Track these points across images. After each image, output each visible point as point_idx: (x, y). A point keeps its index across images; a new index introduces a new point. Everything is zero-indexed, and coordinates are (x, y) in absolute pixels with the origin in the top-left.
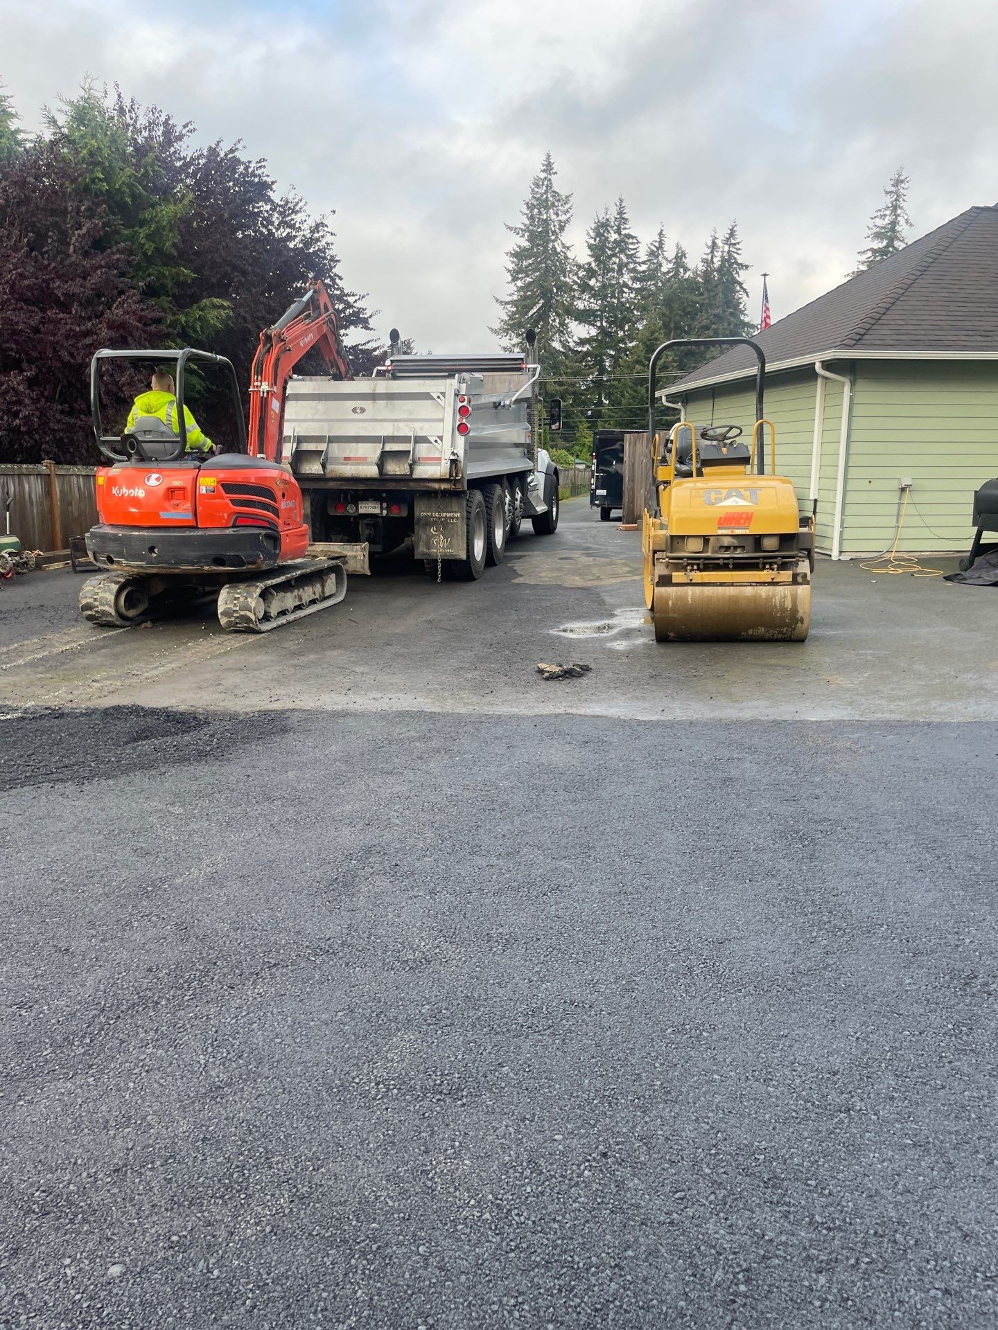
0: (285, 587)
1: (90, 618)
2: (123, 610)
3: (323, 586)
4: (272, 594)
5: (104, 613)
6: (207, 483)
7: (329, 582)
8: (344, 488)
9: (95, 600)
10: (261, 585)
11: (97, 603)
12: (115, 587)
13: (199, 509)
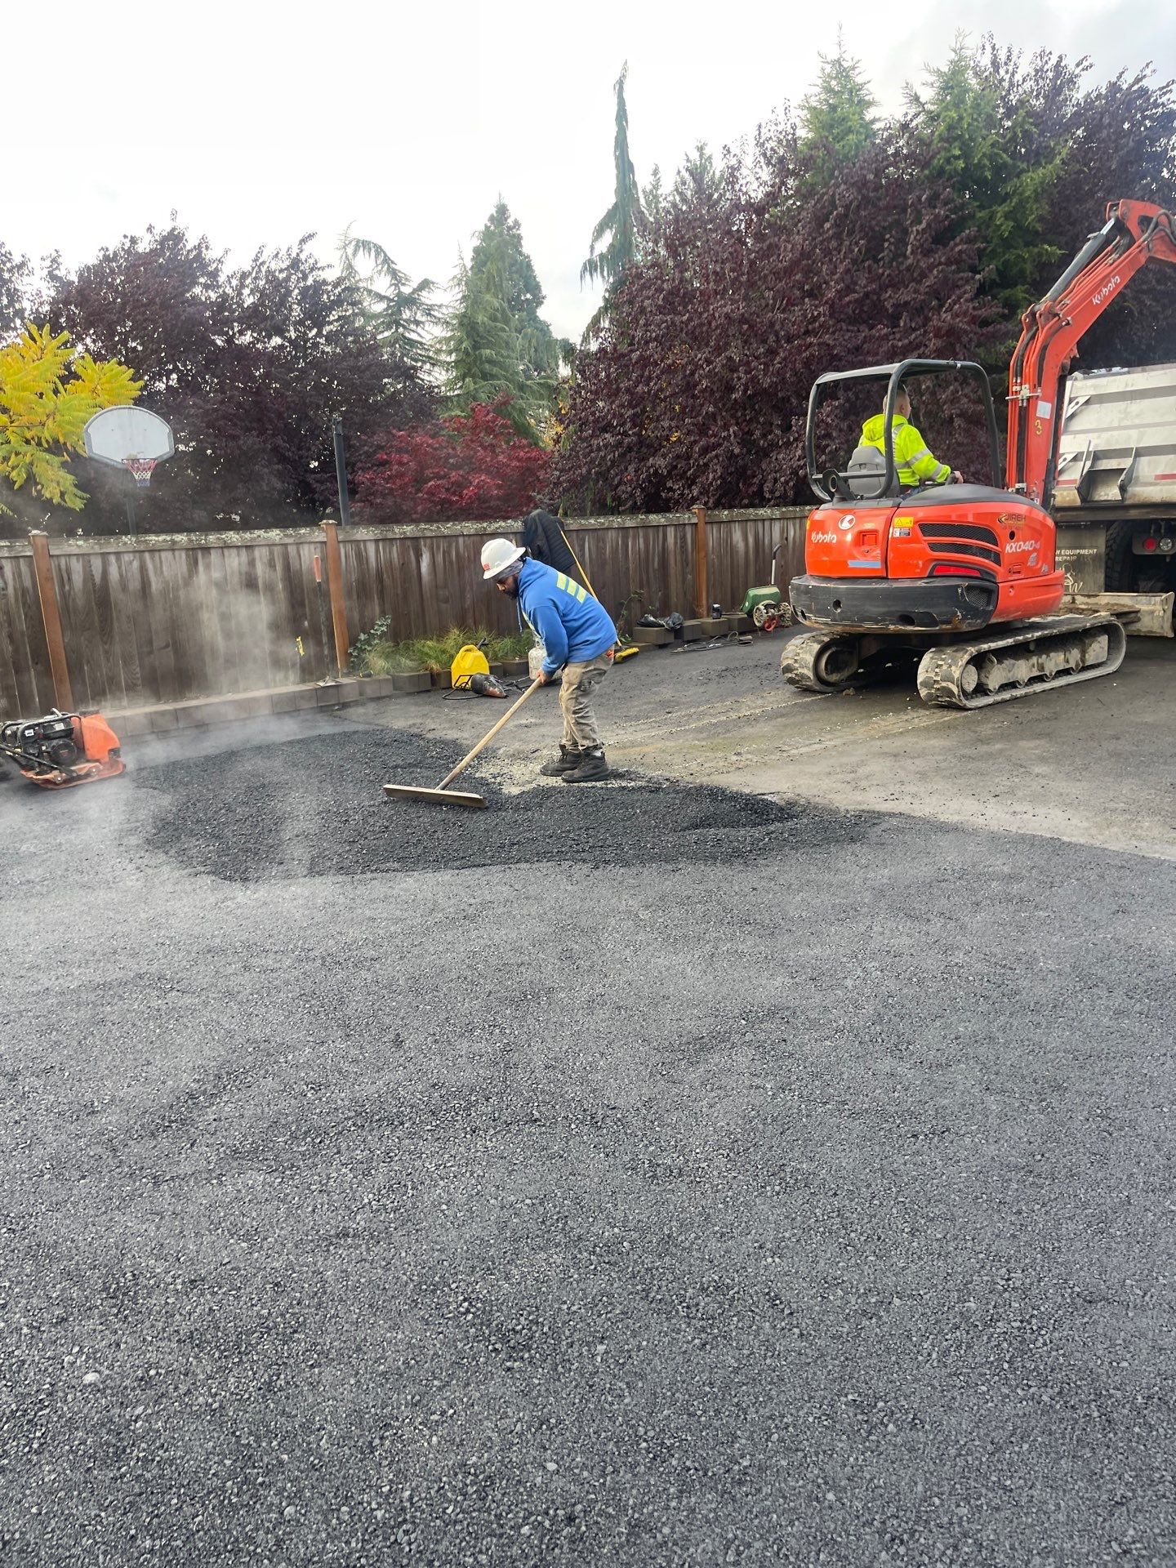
0: (1020, 651)
1: (791, 681)
2: (823, 673)
3: (1083, 652)
4: (992, 662)
5: (803, 676)
6: (903, 524)
7: (1095, 646)
8: (1151, 517)
9: (796, 661)
10: (973, 650)
11: (797, 665)
12: (816, 647)
13: (891, 555)
